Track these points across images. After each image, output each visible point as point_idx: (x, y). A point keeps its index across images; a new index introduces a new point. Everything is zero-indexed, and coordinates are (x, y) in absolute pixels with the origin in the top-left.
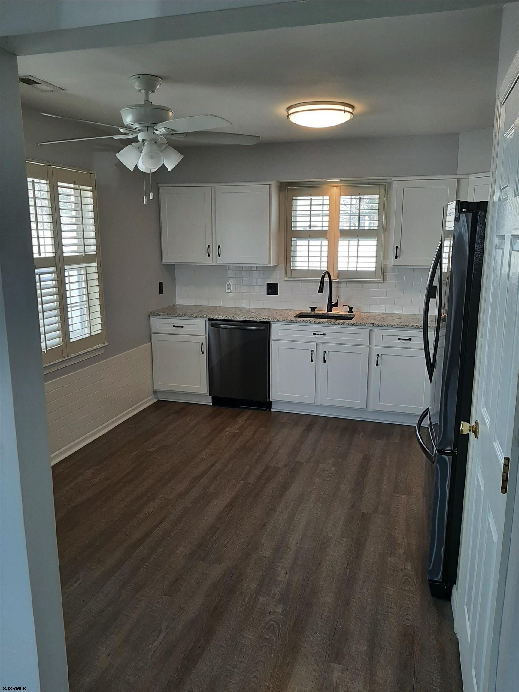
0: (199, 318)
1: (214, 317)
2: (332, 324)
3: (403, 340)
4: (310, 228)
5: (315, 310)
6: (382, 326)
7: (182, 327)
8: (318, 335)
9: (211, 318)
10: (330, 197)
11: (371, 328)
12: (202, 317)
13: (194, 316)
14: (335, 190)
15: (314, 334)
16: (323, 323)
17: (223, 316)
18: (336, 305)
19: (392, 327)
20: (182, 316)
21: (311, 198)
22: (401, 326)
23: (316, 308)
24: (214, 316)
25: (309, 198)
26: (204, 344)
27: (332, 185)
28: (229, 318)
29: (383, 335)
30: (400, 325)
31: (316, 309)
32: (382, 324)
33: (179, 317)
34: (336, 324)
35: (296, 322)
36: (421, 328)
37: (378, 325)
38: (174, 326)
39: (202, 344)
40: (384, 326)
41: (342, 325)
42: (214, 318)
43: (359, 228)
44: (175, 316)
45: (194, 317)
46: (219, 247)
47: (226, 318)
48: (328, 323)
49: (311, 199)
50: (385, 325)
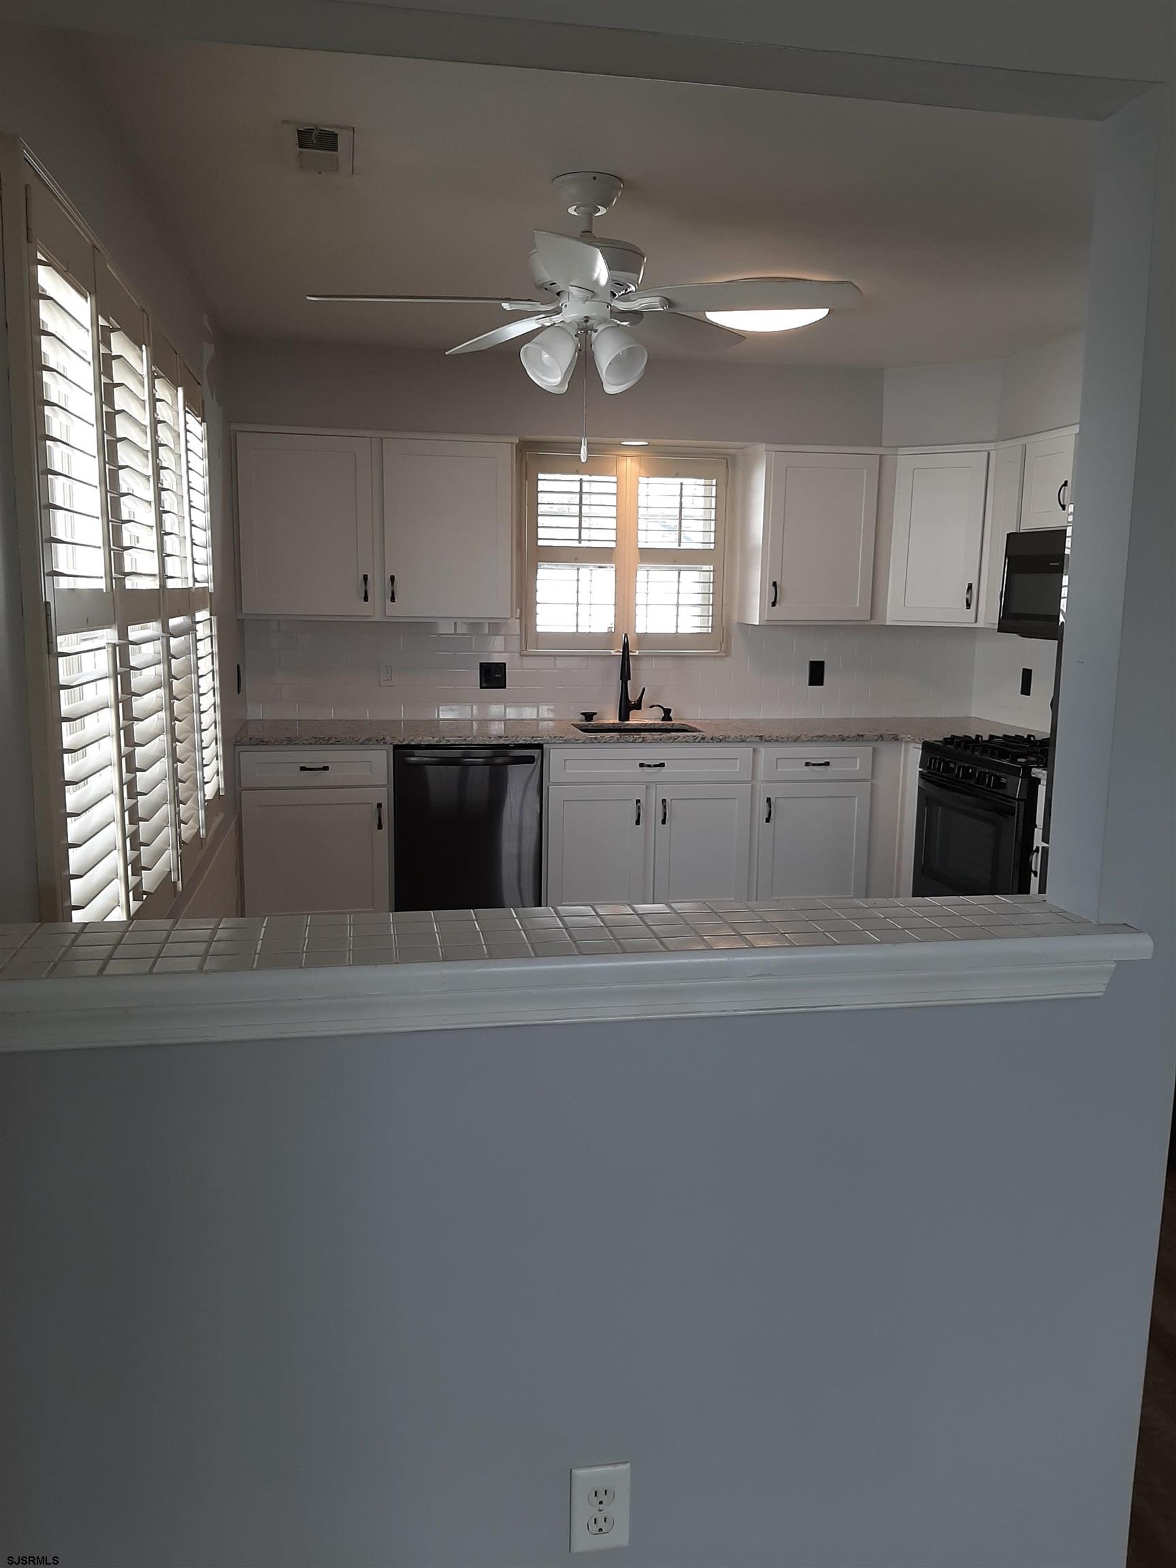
0: (373, 744)
1: (413, 740)
2: (680, 742)
3: (814, 765)
4: (580, 542)
5: (592, 719)
6: (777, 741)
7: (326, 768)
8: (649, 766)
9: (404, 743)
10: (618, 479)
11: (754, 746)
12: (382, 742)
13: (361, 741)
14: (629, 465)
15: (642, 765)
16: (661, 740)
17: (434, 738)
18: (638, 706)
19: (795, 741)
20: (329, 742)
21: (581, 479)
22: (813, 737)
23: (596, 714)
24: (412, 738)
25: (577, 477)
26: (383, 806)
27: (622, 453)
28: (449, 741)
29: (777, 759)
30: (810, 735)
31: (594, 717)
32: (777, 737)
33: (320, 744)
34: (687, 742)
35: (605, 742)
36: (847, 739)
37: (769, 739)
38: (303, 769)
39: (379, 805)
40: (781, 740)
41: (699, 742)
42: (413, 743)
43: (680, 545)
44: (311, 744)
45: (362, 744)
46: (392, 578)
47: (444, 742)
48: (671, 741)
49: (581, 481)
50: (782, 738)
